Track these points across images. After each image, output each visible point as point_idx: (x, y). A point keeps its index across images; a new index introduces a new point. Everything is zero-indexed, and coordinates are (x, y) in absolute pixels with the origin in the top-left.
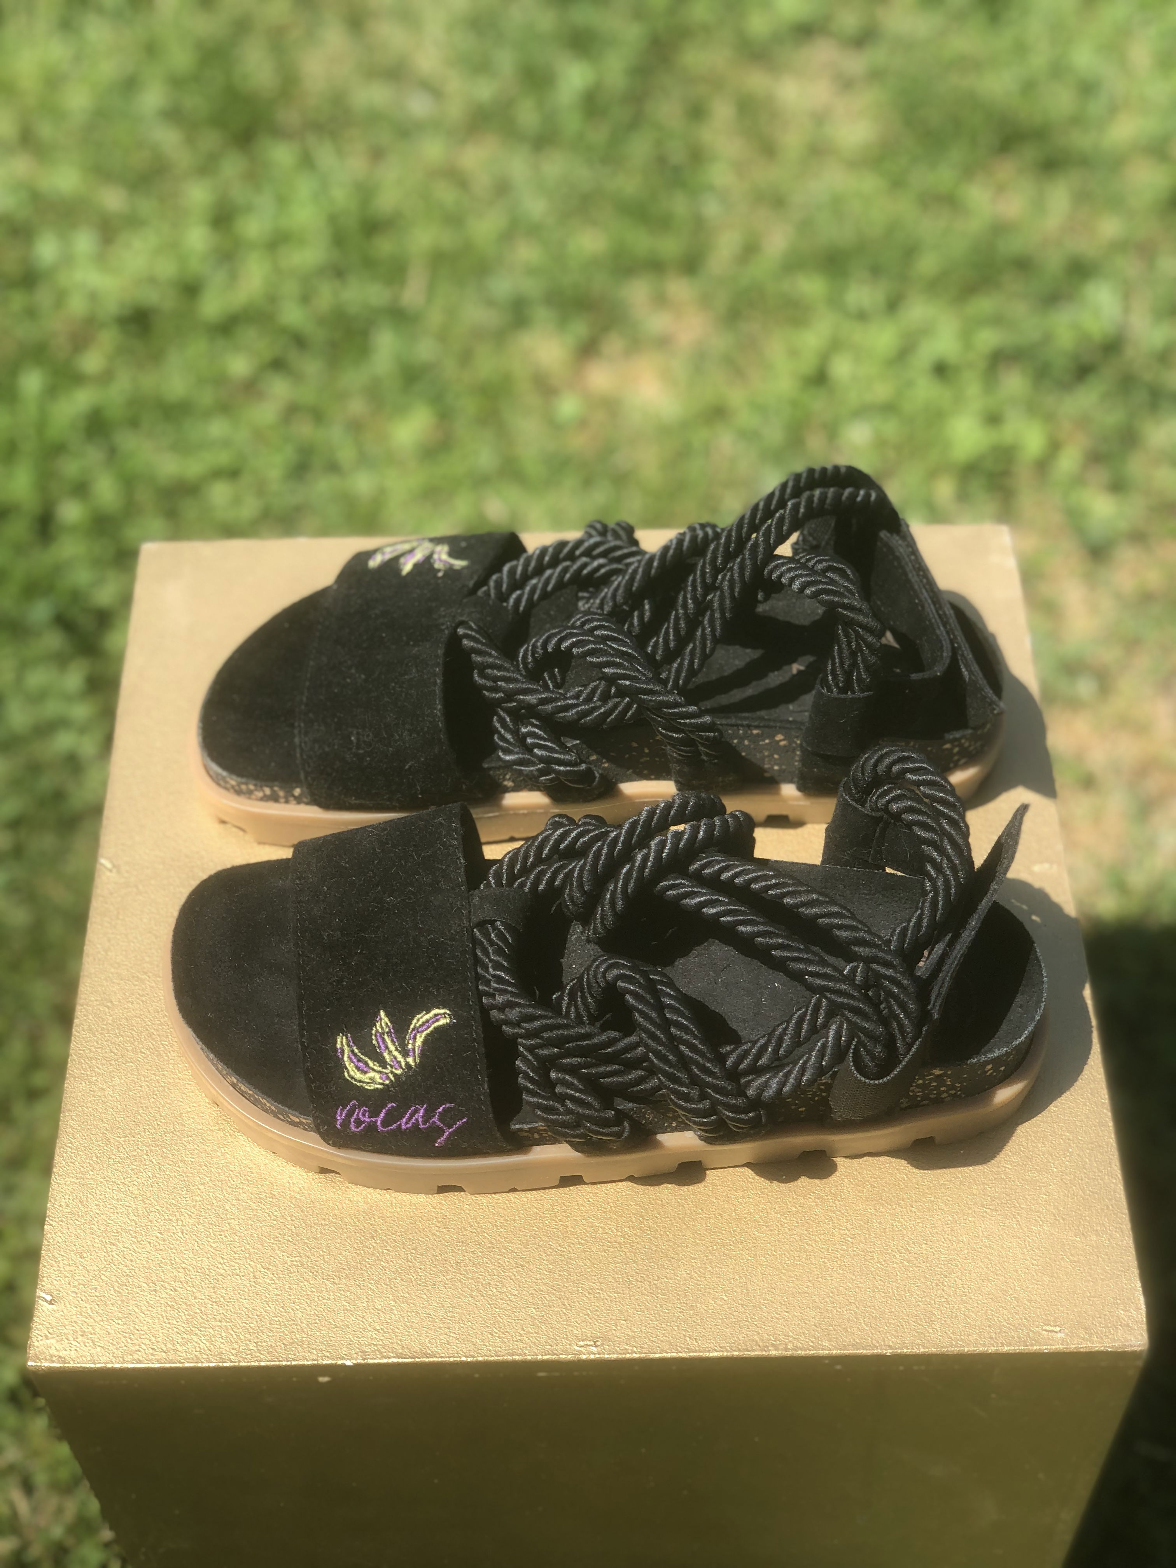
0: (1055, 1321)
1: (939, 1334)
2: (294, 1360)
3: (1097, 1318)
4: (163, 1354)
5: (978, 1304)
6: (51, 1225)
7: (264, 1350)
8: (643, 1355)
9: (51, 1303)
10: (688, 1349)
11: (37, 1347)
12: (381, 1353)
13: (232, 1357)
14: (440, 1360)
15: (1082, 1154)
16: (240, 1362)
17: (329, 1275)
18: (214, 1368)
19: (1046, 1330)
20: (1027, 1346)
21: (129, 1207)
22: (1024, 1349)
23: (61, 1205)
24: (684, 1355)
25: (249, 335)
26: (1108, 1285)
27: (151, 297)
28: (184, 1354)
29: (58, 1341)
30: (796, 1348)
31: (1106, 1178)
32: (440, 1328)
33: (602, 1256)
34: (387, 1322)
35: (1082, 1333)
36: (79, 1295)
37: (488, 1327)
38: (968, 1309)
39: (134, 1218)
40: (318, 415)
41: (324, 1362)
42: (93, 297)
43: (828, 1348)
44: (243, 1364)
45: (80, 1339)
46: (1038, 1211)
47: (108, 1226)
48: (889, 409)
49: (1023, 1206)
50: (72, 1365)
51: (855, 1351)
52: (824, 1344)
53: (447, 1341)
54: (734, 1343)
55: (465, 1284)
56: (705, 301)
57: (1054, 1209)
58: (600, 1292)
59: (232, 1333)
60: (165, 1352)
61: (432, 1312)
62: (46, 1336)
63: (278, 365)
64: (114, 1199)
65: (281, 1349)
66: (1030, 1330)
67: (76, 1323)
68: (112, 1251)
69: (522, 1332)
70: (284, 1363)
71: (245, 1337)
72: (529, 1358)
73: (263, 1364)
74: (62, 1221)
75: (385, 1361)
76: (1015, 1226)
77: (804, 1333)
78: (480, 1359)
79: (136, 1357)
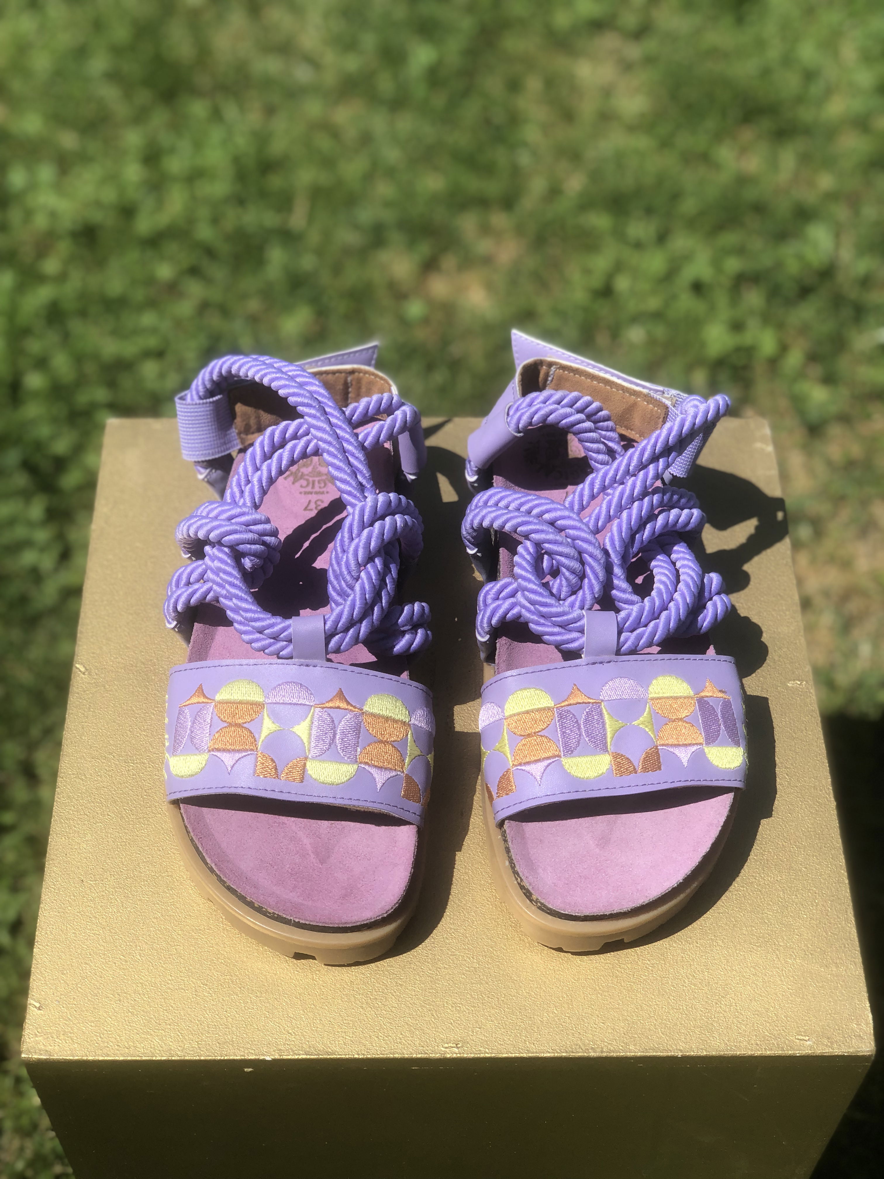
0: (804, 1032)
1: (718, 1041)
2: (226, 1056)
3: (837, 1030)
4: (126, 1049)
5: (747, 1018)
6: (39, 948)
7: (204, 1048)
8: (493, 1055)
9: (39, 1009)
10: (527, 1050)
11: (29, 1043)
12: (293, 1051)
13: (179, 1053)
14: (338, 1057)
15: (825, 904)
16: (185, 1056)
17: (253, 991)
18: (165, 1061)
19: (798, 1039)
20: (784, 1051)
21: (99, 935)
22: (782, 1053)
23: (46, 933)
24: (525, 1055)
25: (172, 247)
26: (844, 1005)
27: (97, 217)
28: (142, 1049)
29: (45, 1039)
30: (610, 1051)
31: (843, 922)
32: (338, 1032)
33: (462, 977)
34: (298, 1027)
35: (826, 1041)
36: (61, 1003)
37: (374, 1031)
38: (740, 1023)
39: (103, 944)
40: (224, 311)
41: (250, 1058)
42: (53, 215)
43: (634, 1050)
44: (187, 1058)
45: (62, 1037)
46: (792, 948)
47: (83, 950)
48: (658, 316)
49: (780, 944)
50: (55, 1057)
51: (654, 1054)
52: (631, 1048)
53: (344, 1042)
54: (562, 1047)
55: (357, 998)
56: (519, 230)
57: (804, 946)
58: (461, 1006)
59: (179, 1034)
60: (127, 1048)
61: (332, 1020)
62: (36, 1034)
63: (194, 271)
64: (88, 929)
65: (217, 1047)
66: (787, 1039)
67: (59, 1024)
68: (86, 970)
69: (401, 1036)
70: (219, 1058)
71: (189, 1038)
72: (406, 1056)
73: (202, 1058)
74: (47, 945)
75: (296, 1057)
76: (775, 958)
77: (615, 1040)
78: (369, 1056)
79: (105, 1051)
